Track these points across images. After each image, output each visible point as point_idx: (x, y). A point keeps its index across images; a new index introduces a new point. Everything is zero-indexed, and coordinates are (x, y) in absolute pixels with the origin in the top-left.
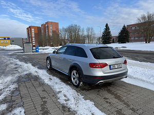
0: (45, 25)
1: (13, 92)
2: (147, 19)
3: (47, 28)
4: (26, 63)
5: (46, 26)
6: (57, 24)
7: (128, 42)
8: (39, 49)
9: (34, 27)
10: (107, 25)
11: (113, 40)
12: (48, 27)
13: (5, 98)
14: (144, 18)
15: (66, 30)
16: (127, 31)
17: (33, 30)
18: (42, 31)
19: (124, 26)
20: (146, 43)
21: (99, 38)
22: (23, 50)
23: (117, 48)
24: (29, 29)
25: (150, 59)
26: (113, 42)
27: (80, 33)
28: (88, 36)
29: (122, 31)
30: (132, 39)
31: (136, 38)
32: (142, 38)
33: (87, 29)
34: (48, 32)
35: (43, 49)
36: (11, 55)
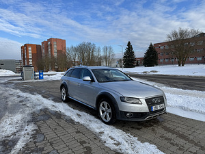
0: (47, 42)
1: (34, 136)
2: (179, 36)
3: (49, 47)
4: (33, 94)
5: (48, 44)
6: (64, 42)
7: (157, 65)
8: (43, 75)
9: (31, 45)
10: (129, 43)
11: (137, 62)
12: (51, 45)
13: (27, 145)
14: (175, 34)
15: (76, 50)
16: (155, 51)
17: (30, 49)
18: (43, 51)
19: (151, 45)
20: (180, 65)
21: (120, 60)
22: (22, 76)
23: (145, 72)
24: (25, 48)
25: (192, 86)
26: (137, 66)
27: (95, 54)
28: (106, 58)
29: (148, 51)
30: (161, 61)
31: (166, 60)
32: (173, 60)
33: (104, 49)
34: (51, 51)
35: (49, 75)
36: (5, 84)
